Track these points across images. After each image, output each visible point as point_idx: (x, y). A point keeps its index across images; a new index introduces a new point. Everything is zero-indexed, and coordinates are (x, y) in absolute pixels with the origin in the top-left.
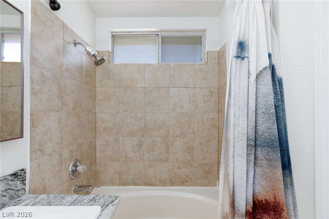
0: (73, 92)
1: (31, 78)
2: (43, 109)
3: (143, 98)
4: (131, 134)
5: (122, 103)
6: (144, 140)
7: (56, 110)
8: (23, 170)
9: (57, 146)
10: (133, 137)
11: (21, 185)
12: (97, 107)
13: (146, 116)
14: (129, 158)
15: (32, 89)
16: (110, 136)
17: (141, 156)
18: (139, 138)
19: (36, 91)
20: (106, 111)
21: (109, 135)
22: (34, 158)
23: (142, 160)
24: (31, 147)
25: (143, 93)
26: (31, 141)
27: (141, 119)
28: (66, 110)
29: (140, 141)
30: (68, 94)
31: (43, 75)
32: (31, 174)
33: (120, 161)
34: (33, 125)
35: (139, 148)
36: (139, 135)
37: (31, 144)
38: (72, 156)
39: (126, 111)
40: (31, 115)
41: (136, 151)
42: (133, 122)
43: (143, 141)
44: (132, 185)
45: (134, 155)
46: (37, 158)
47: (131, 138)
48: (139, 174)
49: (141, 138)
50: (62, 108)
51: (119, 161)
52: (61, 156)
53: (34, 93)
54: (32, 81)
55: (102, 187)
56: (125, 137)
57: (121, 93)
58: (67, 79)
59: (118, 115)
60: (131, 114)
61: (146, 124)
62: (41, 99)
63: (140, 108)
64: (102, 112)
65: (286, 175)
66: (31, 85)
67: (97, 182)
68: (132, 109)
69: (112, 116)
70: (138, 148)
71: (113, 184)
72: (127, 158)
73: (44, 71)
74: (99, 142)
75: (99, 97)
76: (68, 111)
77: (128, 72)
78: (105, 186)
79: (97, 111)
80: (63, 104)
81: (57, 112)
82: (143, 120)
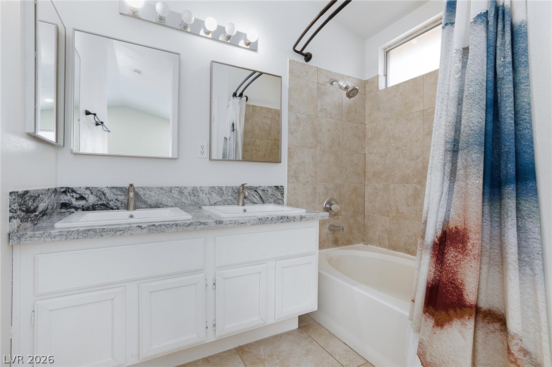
0: (329, 131)
1: (289, 121)
2: (298, 145)
3: (421, 126)
4: (405, 180)
5: (393, 138)
6: (422, 189)
7: (310, 146)
8: (282, 186)
9: (310, 178)
10: (407, 183)
11: (281, 196)
12: (367, 147)
13: (425, 152)
14: (401, 213)
15: (289, 129)
16: (379, 183)
17: (417, 212)
18: (414, 185)
19: (292, 131)
20: (375, 151)
21: (378, 181)
22: (291, 181)
23: (418, 218)
24: (288, 172)
25: (421, 120)
26: (288, 168)
27: (418, 157)
28: (321, 148)
29: (416, 190)
30: (323, 133)
31: (298, 118)
32: (289, 193)
33: (391, 216)
34: (290, 156)
35: (415, 200)
36: (415, 181)
37: (288, 170)
38: (328, 193)
39: (398, 148)
40: (288, 148)
41: (410, 203)
42: (407, 162)
43: (420, 189)
44: (404, 252)
45: (407, 210)
46: (292, 182)
47: (405, 186)
48: (414, 238)
49: (418, 186)
50: (316, 145)
51: (388, 216)
52: (315, 188)
53: (291, 132)
54: (289, 123)
55: (369, 245)
56: (396, 183)
57: (392, 125)
58: (322, 119)
59: (389, 155)
60: (404, 152)
61: (425, 164)
62: (296, 137)
63: (416, 141)
64: (371, 153)
65: (508, 194)
66: (289, 126)
67: (365, 239)
68: (405, 144)
69: (382, 157)
70: (413, 200)
71: (380, 245)
72: (398, 213)
73: (299, 114)
74: (368, 190)
75: (369, 135)
76: (323, 149)
77: (401, 94)
78: (373, 245)
79: (367, 153)
80: (317, 142)
81: (311, 148)
82: (421, 158)
